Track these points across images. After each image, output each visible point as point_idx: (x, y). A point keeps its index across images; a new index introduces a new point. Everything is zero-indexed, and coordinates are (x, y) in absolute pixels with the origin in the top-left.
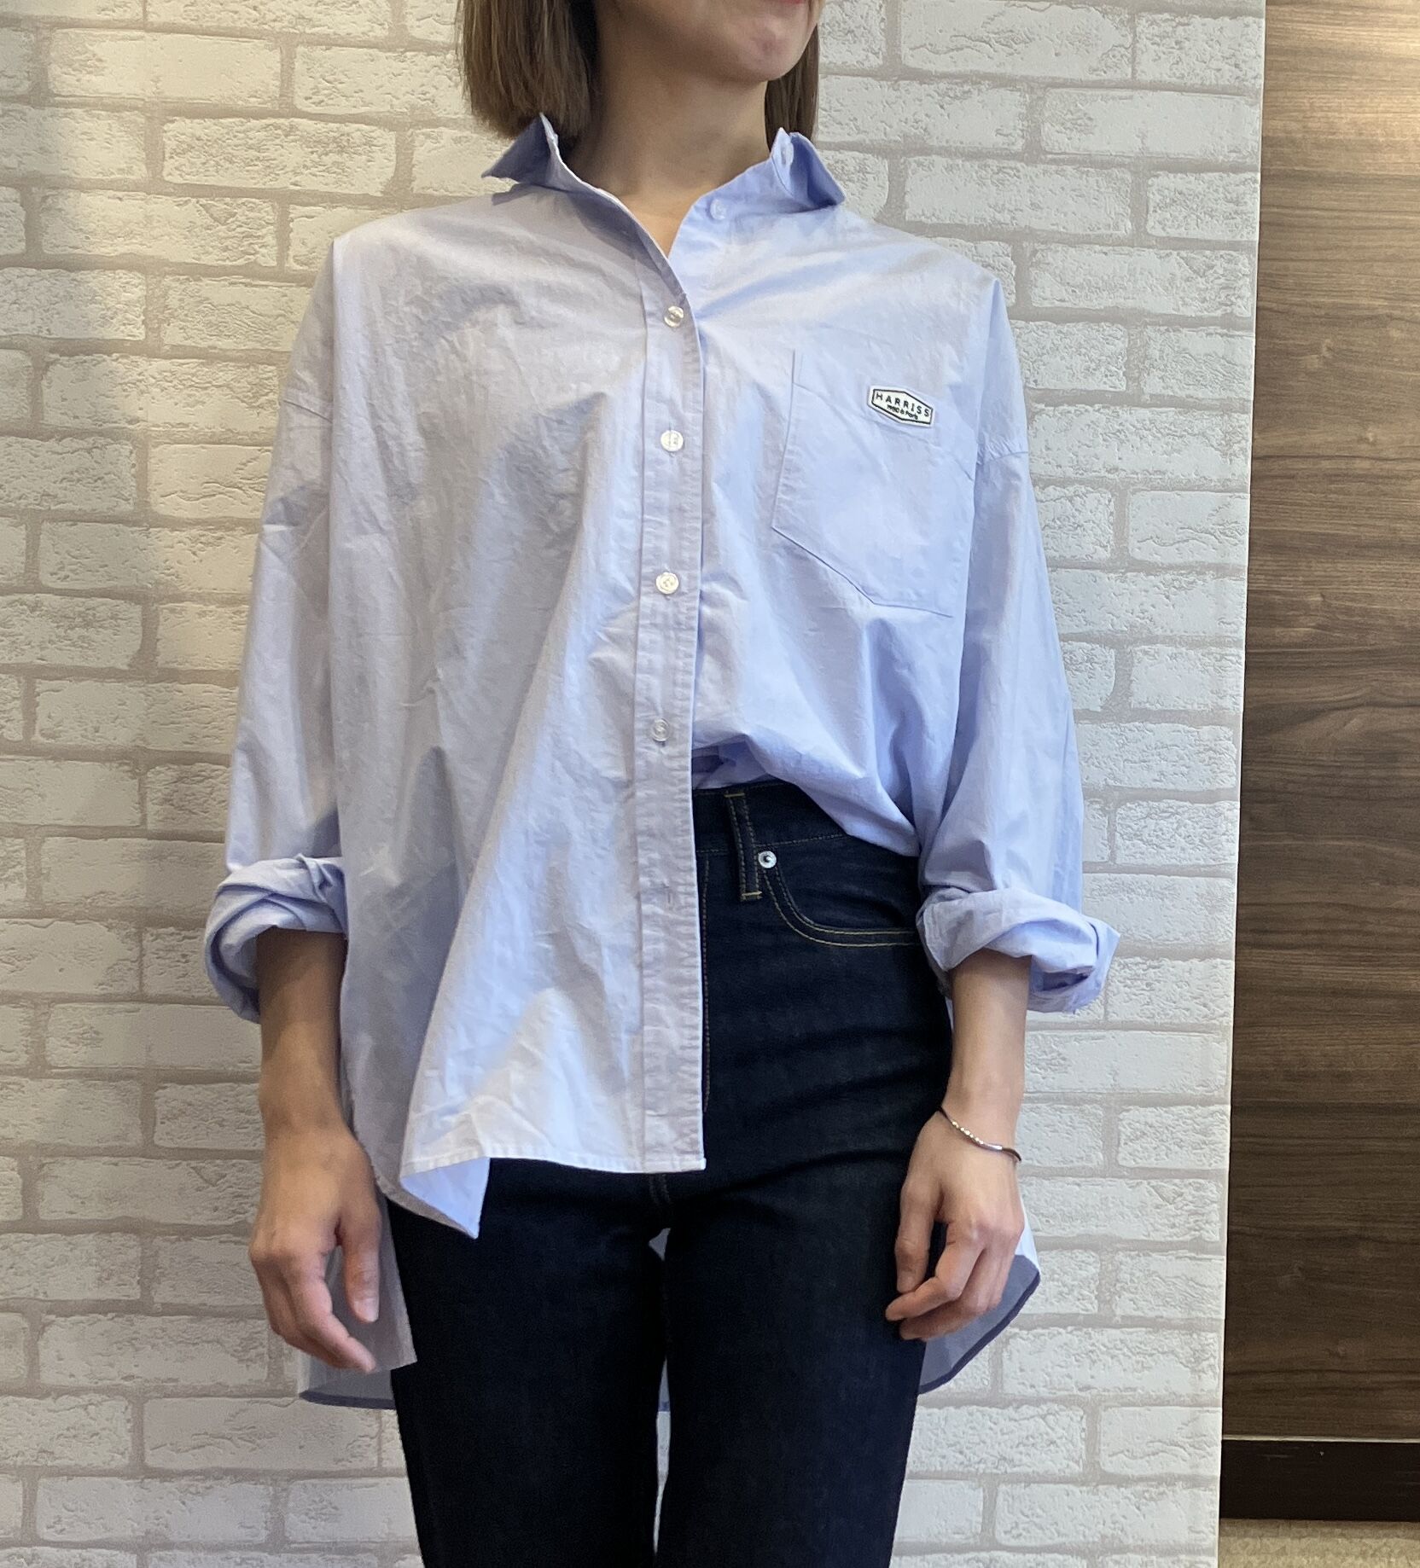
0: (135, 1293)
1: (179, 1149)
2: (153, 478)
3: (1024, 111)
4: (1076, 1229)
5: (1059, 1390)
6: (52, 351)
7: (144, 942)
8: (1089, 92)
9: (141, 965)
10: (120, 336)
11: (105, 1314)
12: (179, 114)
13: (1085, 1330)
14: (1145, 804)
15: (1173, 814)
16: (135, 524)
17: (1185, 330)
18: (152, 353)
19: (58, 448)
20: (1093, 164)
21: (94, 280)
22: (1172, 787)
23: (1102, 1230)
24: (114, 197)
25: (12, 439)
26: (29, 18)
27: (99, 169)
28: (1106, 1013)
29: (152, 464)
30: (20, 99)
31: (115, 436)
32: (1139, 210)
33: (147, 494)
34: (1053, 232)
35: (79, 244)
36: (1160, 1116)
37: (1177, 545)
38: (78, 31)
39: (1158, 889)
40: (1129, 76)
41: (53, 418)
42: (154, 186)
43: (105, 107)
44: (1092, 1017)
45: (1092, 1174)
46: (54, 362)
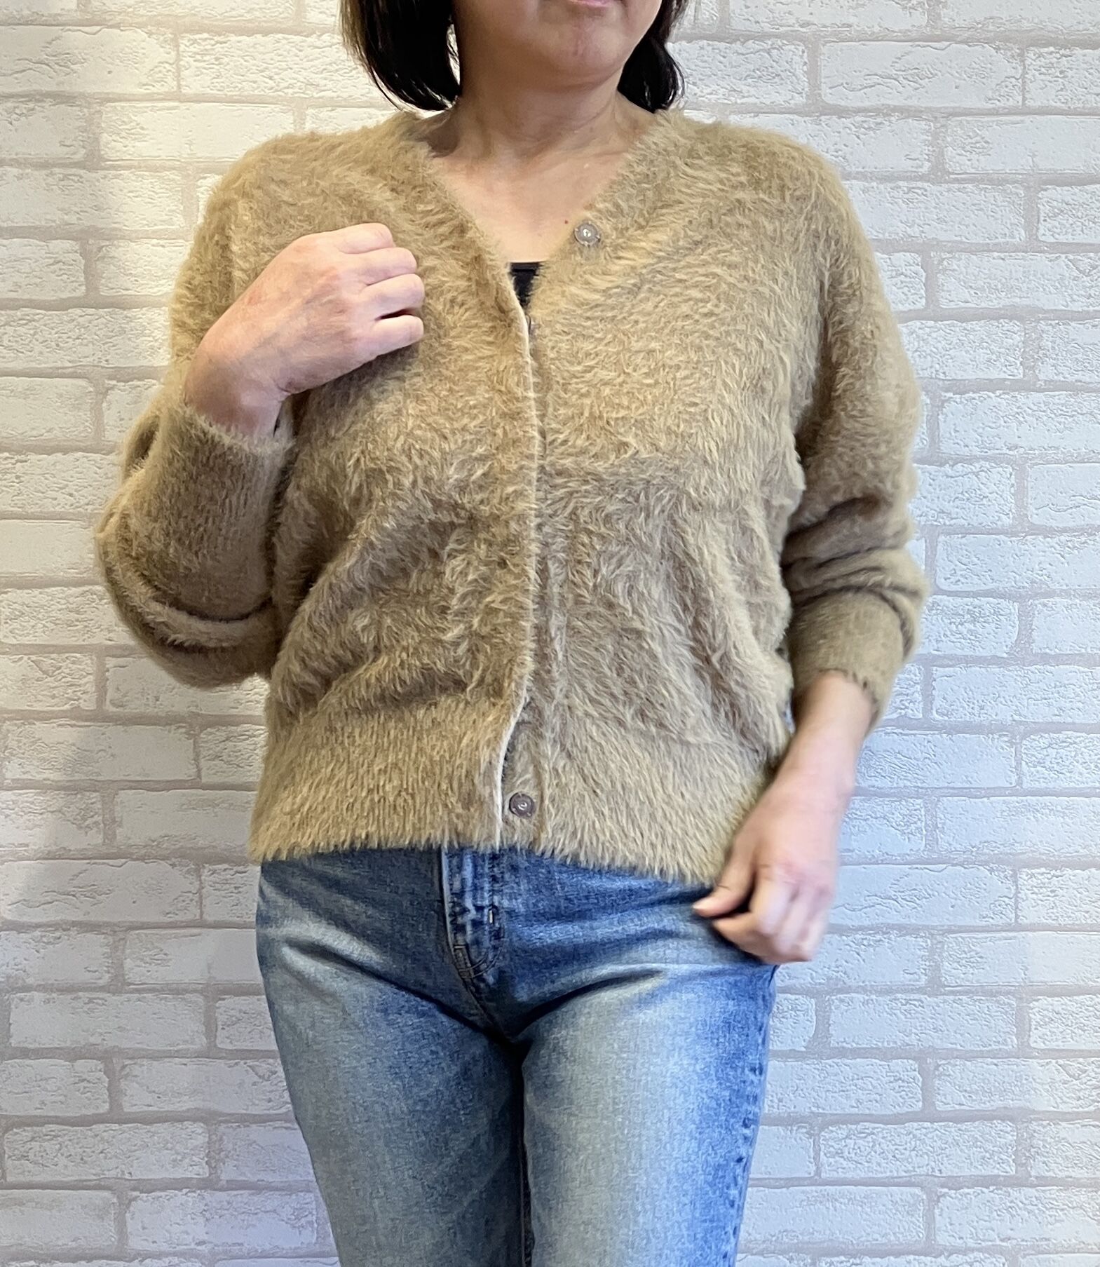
0: (205, 1172)
1: (237, 1050)
3: (930, 138)
4: (997, 1103)
5: (983, 1241)
6: (110, 379)
7: (203, 878)
8: (986, 119)
9: (201, 897)
11: (180, 1190)
12: (210, 172)
13: (1004, 1189)
14: (1046, 735)
15: (1071, 743)
17: (1073, 324)
20: (991, 182)
22: (1070, 720)
23: (1018, 1104)
24: (158, 245)
25: (79, 454)
26: (83, 95)
27: (145, 222)
28: (1017, 917)
30: (77, 164)
32: (1031, 220)
34: (956, 242)
35: (129, 285)
36: (1066, 1004)
37: (1070, 511)
38: (123, 104)
39: (1059, 808)
40: (1020, 103)
41: (112, 435)
43: (149, 169)
44: (1005, 920)
45: (1009, 1055)
46: (112, 388)
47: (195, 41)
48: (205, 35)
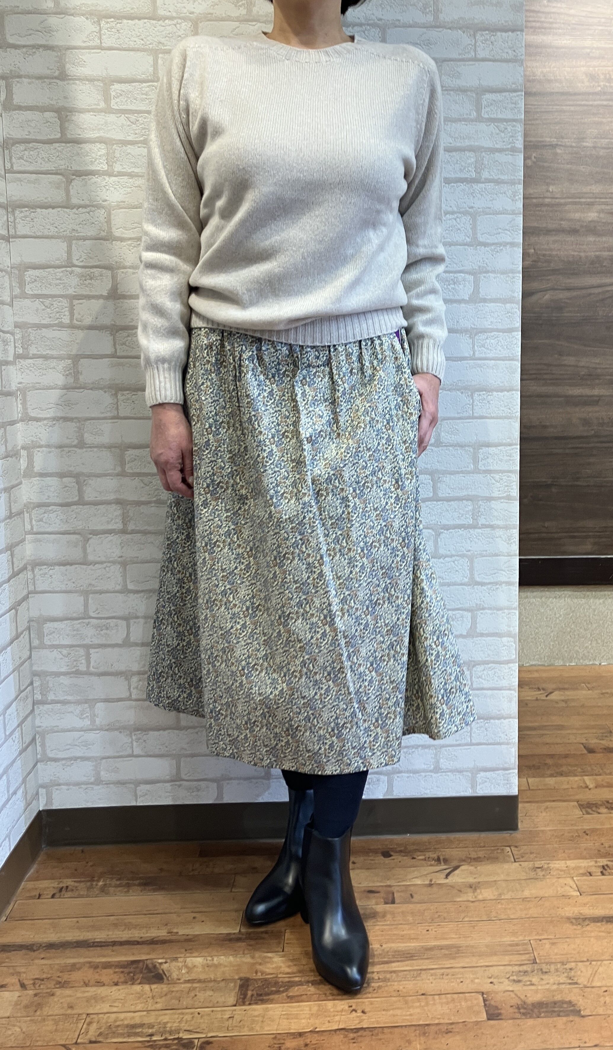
0: (121, 526)
1: (134, 473)
2: (113, 223)
4: (465, 493)
5: (459, 552)
6: (73, 175)
7: (118, 397)
8: (458, 63)
9: (117, 406)
10: (99, 168)
11: (110, 534)
12: (116, 82)
13: (468, 530)
14: (485, 334)
15: (496, 337)
16: (107, 240)
17: (497, 154)
18: (111, 175)
19: (77, 212)
20: (461, 91)
21: (87, 147)
22: (495, 327)
23: (473, 493)
24: (93, 115)
25: (60, 209)
26: (57, 46)
27: (87, 105)
28: (473, 413)
29: (112, 217)
30: (56, 78)
31: (99, 207)
32: (478, 109)
33: (111, 228)
35: (81, 133)
36: (494, 450)
37: (496, 236)
38: (76, 50)
39: (491, 365)
40: (474, 56)
41: (75, 201)
42: (108, 110)
43: (88, 80)
44: (468, 415)
45: (469, 472)
46: (74, 179)
47: (107, 23)
48: (112, 20)
